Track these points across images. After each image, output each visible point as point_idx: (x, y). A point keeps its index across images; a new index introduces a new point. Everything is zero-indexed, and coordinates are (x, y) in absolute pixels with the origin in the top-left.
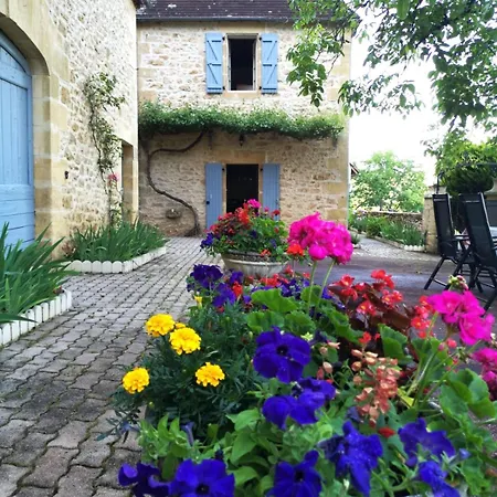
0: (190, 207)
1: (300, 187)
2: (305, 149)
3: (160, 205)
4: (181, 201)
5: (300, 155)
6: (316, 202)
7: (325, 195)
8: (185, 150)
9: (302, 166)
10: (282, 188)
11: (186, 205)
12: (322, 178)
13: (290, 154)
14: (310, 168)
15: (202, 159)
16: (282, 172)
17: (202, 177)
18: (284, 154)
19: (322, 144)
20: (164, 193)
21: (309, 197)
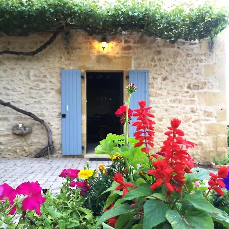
0: (42, 122)
2: (176, 55)
3: (6, 119)
4: (29, 114)
5: (171, 61)
6: (192, 115)
7: (201, 107)
8: (34, 53)
9: (174, 75)
10: (152, 99)
11: (36, 119)
12: (197, 87)
13: (160, 60)
14: (183, 75)
15: (58, 65)
16: (151, 80)
17: (57, 86)
18: (153, 60)
20: (8, 104)
21: (184, 108)
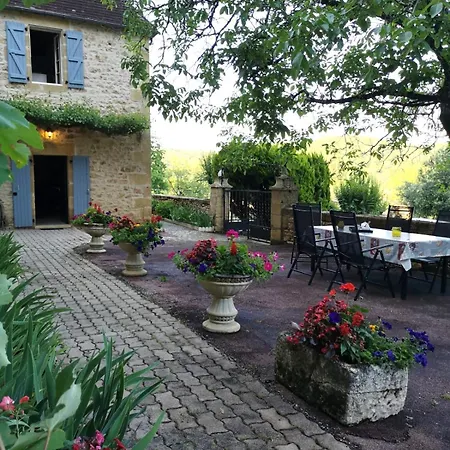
1: (110, 179)
2: (112, 143)
5: (108, 149)
6: (125, 192)
7: (132, 185)
9: (110, 160)
10: (92, 179)
12: (128, 170)
13: (98, 148)
14: (118, 161)
16: (91, 164)
18: (92, 147)
19: (127, 139)
21: (118, 187)
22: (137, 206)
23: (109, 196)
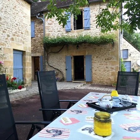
0: (61, 71)
2: (101, 49)
4: (57, 69)
5: (99, 51)
6: (106, 69)
7: (110, 66)
8: (58, 52)
9: (100, 56)
10: (93, 64)
11: (59, 71)
12: (108, 59)
13: (95, 51)
14: (103, 56)
15: (65, 55)
16: (92, 58)
17: (65, 61)
18: (93, 51)
19: (108, 46)
20: (52, 67)
21: (104, 67)
22: (112, 75)
23: (99, 71)
